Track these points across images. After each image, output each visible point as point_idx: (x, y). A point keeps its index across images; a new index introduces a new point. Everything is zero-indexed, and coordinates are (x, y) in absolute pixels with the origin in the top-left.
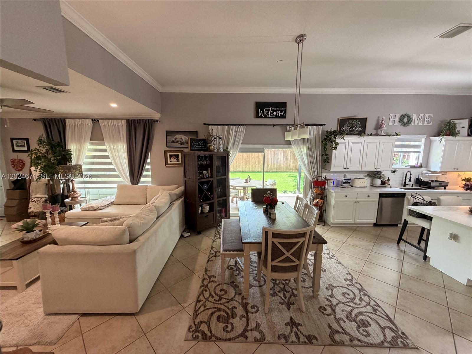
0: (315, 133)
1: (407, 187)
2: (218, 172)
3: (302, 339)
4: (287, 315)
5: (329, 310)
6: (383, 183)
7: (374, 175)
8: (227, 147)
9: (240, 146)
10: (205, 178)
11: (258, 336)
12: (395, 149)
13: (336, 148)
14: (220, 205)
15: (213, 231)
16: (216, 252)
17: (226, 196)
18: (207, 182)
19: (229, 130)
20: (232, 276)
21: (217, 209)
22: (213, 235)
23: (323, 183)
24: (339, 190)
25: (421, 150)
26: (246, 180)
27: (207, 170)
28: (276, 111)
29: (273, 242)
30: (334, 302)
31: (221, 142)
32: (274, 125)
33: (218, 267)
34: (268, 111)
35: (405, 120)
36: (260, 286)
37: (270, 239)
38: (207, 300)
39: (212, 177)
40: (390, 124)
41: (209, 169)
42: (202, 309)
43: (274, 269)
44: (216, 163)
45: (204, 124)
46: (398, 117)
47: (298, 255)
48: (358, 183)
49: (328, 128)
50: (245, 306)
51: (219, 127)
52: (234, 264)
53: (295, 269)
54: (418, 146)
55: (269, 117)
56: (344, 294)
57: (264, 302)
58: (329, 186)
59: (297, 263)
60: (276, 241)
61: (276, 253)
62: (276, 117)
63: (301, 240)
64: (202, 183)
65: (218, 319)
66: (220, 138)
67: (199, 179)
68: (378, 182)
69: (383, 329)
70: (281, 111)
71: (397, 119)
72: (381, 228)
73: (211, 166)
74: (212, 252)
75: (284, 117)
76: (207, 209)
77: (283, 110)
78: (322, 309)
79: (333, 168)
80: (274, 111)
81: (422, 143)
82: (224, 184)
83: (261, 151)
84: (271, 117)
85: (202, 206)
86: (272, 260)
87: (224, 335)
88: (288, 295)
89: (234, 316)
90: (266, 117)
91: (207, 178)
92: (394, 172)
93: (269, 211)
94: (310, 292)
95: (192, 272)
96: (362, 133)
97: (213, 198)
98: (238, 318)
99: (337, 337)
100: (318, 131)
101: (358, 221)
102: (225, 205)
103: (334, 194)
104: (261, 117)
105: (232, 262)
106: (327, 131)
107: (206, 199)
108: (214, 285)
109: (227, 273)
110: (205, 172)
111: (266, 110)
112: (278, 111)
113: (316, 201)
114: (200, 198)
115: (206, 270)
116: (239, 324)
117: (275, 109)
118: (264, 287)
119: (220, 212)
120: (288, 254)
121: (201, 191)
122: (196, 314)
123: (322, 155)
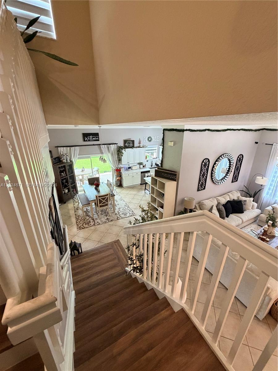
0: (114, 147)
1: (152, 167)
2: (69, 172)
3: (110, 221)
4: (106, 218)
5: (118, 214)
6: (144, 167)
7: (140, 164)
8: (71, 159)
9: (78, 156)
10: (63, 177)
11: (98, 224)
12: (146, 152)
13: (122, 155)
14: (72, 188)
15: (72, 200)
16: (77, 208)
17: (75, 183)
18: (65, 179)
19: (70, 149)
20: (86, 214)
21: (71, 190)
22: (73, 202)
23: (120, 170)
24: (127, 172)
25: (157, 151)
26: (82, 170)
27: (63, 173)
28: (94, 137)
29: (99, 199)
30: (120, 211)
31: (68, 157)
32: (94, 145)
33: (80, 212)
34: (90, 138)
35: (150, 139)
36: (97, 214)
37: (98, 198)
38: (80, 221)
39: (67, 175)
40: (145, 141)
41: (64, 172)
42: (79, 224)
43: (101, 206)
44: (67, 168)
45: (55, 147)
46: (147, 138)
47: (107, 201)
48: (133, 168)
49: (119, 145)
50: (93, 219)
51: (65, 148)
52: (86, 210)
53: (107, 205)
54: (156, 150)
55: (91, 141)
56: (123, 209)
57: (99, 217)
58: (122, 171)
59: (107, 203)
60: (100, 198)
61: (100, 202)
62: (94, 141)
63: (107, 196)
64: (63, 180)
65: (85, 224)
66: (67, 155)
67: (61, 178)
68: (142, 166)
69: (130, 214)
70: (97, 138)
71: (147, 139)
72: (142, 185)
73: (65, 170)
74: (75, 208)
75: (98, 140)
76: (67, 191)
77: (97, 137)
78: (116, 214)
79: (123, 163)
80: (93, 137)
81: (157, 148)
82: (73, 178)
83: (89, 157)
84: (92, 141)
85: (64, 190)
86: (100, 204)
87: (88, 226)
88: (106, 214)
89: (90, 222)
90: (89, 141)
91: (64, 177)
92: (147, 161)
93: (97, 188)
94: (113, 211)
95: (70, 217)
96: (133, 147)
97: (69, 185)
98: (92, 222)
99: (119, 218)
100: (115, 147)
101: (134, 184)
102: (75, 187)
103: (124, 175)
104: (87, 141)
105: (85, 210)
106: (119, 146)
107: (66, 186)
108: (81, 217)
109: (84, 213)
110: (62, 174)
111: (89, 137)
112: (95, 137)
113: (117, 179)
114: (63, 187)
115: (76, 215)
116: (92, 223)
117: (93, 136)
118: (98, 214)
119: (73, 191)
120: (104, 201)
121: (63, 183)
122: (78, 225)
123: (118, 158)
